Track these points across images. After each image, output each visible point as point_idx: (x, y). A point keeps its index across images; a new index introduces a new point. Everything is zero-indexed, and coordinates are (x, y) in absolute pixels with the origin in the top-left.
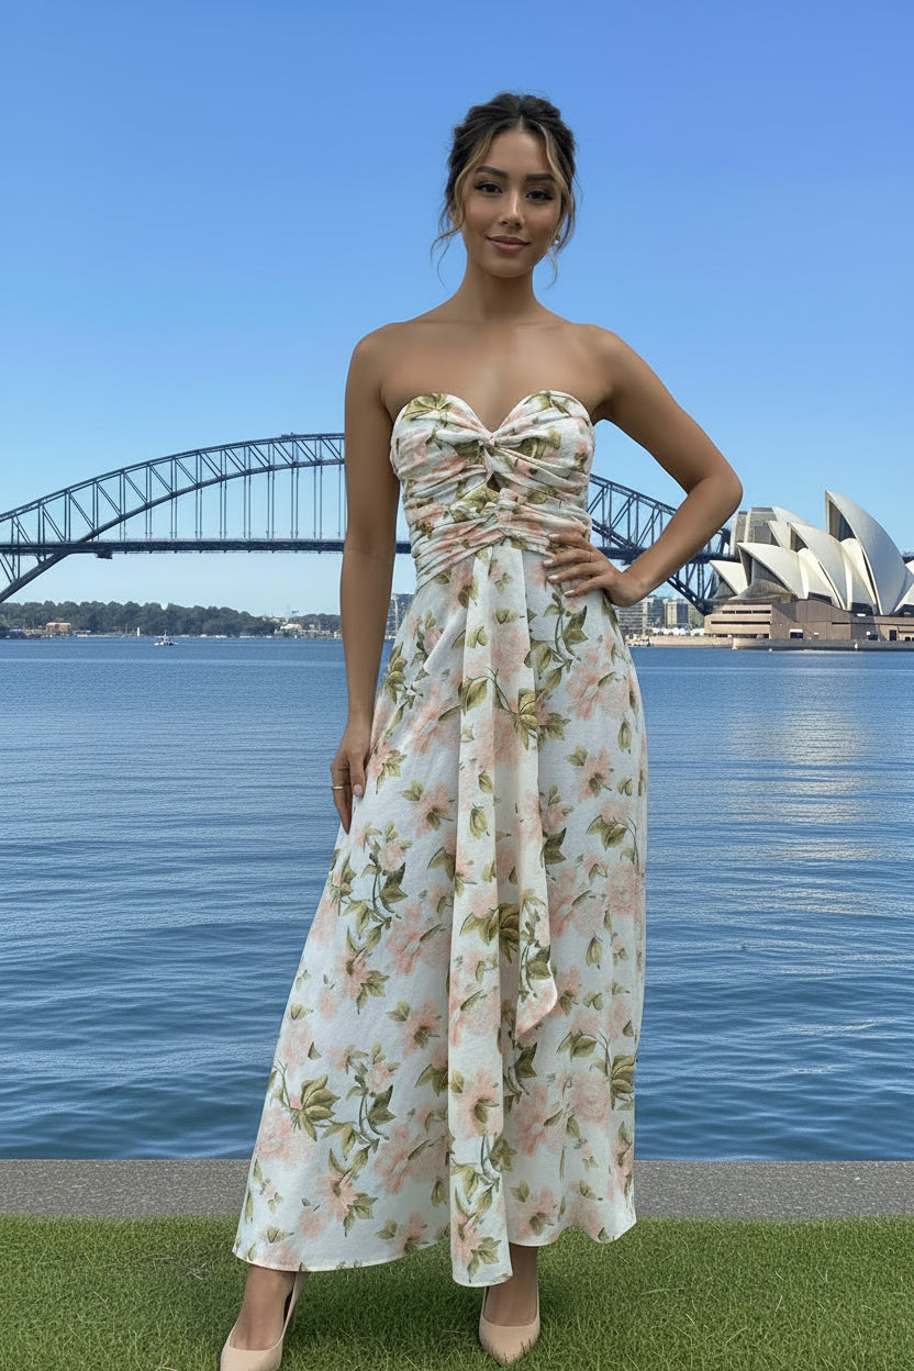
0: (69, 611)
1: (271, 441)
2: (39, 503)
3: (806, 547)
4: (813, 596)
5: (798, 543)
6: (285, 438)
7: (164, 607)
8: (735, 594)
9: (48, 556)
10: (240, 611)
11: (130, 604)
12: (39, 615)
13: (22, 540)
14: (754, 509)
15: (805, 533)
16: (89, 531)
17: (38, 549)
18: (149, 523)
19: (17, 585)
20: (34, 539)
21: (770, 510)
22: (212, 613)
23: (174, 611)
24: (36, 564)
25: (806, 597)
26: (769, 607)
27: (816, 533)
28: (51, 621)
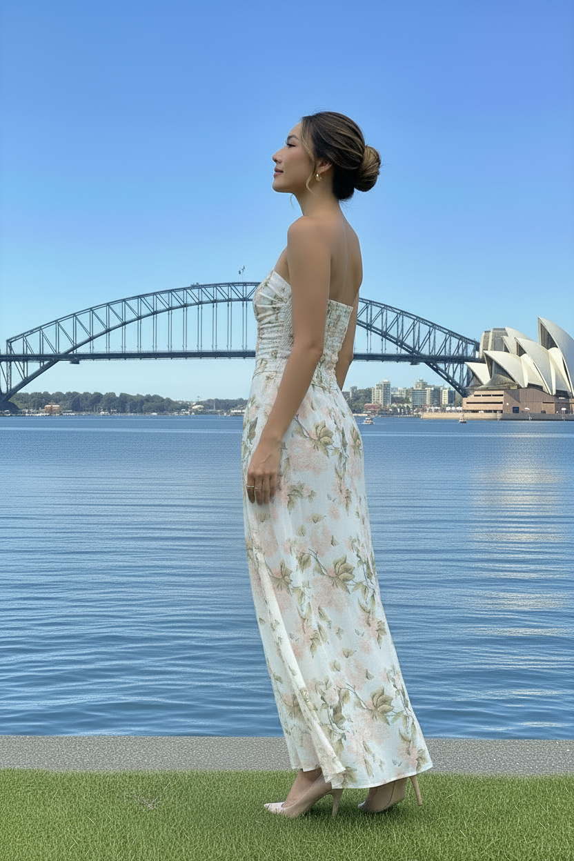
0: (58, 398)
1: (184, 289)
2: (40, 328)
3: (525, 353)
4: (530, 385)
5: (521, 351)
6: (193, 287)
7: (118, 395)
8: (482, 384)
9: (46, 363)
10: (165, 398)
11: (96, 393)
12: (41, 400)
13: (29, 353)
14: (494, 329)
15: (525, 344)
16: (70, 346)
17: (40, 357)
18: (108, 341)
19: (26, 381)
20: (36, 352)
21: (504, 329)
22: (149, 399)
23: (124, 398)
24: (39, 368)
25: (526, 386)
26: (502, 392)
27: (533, 344)
28: (48, 404)
